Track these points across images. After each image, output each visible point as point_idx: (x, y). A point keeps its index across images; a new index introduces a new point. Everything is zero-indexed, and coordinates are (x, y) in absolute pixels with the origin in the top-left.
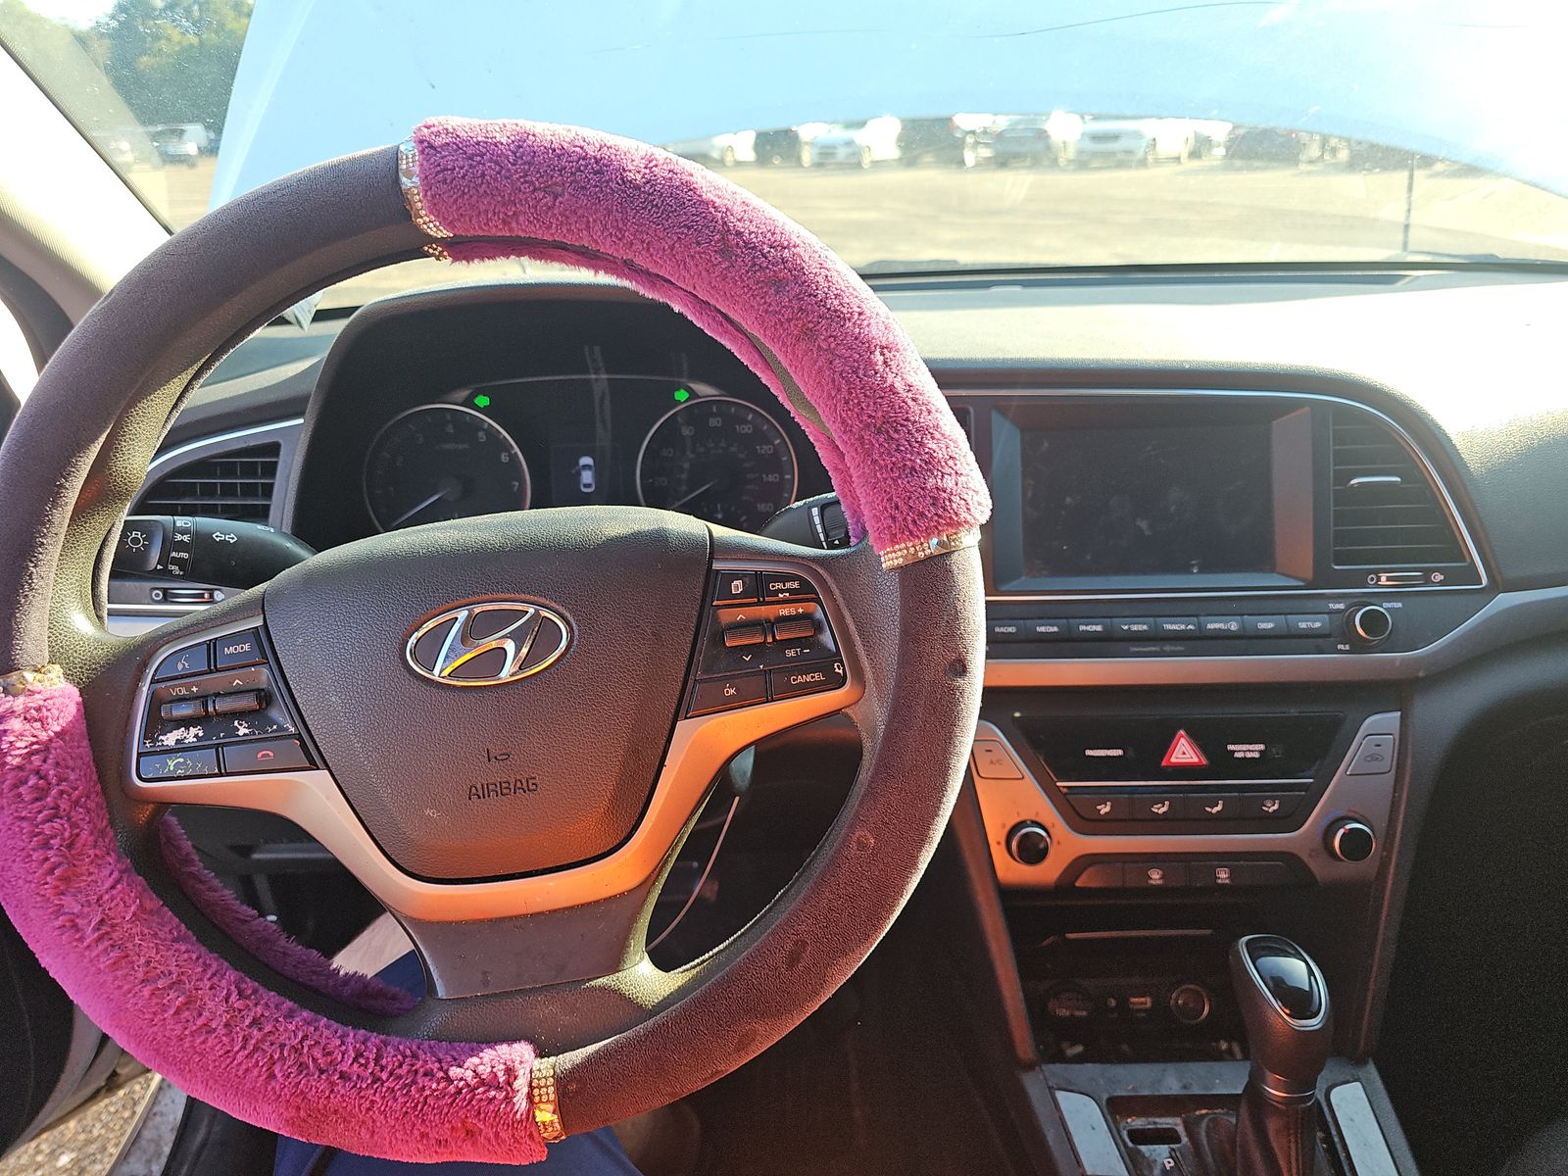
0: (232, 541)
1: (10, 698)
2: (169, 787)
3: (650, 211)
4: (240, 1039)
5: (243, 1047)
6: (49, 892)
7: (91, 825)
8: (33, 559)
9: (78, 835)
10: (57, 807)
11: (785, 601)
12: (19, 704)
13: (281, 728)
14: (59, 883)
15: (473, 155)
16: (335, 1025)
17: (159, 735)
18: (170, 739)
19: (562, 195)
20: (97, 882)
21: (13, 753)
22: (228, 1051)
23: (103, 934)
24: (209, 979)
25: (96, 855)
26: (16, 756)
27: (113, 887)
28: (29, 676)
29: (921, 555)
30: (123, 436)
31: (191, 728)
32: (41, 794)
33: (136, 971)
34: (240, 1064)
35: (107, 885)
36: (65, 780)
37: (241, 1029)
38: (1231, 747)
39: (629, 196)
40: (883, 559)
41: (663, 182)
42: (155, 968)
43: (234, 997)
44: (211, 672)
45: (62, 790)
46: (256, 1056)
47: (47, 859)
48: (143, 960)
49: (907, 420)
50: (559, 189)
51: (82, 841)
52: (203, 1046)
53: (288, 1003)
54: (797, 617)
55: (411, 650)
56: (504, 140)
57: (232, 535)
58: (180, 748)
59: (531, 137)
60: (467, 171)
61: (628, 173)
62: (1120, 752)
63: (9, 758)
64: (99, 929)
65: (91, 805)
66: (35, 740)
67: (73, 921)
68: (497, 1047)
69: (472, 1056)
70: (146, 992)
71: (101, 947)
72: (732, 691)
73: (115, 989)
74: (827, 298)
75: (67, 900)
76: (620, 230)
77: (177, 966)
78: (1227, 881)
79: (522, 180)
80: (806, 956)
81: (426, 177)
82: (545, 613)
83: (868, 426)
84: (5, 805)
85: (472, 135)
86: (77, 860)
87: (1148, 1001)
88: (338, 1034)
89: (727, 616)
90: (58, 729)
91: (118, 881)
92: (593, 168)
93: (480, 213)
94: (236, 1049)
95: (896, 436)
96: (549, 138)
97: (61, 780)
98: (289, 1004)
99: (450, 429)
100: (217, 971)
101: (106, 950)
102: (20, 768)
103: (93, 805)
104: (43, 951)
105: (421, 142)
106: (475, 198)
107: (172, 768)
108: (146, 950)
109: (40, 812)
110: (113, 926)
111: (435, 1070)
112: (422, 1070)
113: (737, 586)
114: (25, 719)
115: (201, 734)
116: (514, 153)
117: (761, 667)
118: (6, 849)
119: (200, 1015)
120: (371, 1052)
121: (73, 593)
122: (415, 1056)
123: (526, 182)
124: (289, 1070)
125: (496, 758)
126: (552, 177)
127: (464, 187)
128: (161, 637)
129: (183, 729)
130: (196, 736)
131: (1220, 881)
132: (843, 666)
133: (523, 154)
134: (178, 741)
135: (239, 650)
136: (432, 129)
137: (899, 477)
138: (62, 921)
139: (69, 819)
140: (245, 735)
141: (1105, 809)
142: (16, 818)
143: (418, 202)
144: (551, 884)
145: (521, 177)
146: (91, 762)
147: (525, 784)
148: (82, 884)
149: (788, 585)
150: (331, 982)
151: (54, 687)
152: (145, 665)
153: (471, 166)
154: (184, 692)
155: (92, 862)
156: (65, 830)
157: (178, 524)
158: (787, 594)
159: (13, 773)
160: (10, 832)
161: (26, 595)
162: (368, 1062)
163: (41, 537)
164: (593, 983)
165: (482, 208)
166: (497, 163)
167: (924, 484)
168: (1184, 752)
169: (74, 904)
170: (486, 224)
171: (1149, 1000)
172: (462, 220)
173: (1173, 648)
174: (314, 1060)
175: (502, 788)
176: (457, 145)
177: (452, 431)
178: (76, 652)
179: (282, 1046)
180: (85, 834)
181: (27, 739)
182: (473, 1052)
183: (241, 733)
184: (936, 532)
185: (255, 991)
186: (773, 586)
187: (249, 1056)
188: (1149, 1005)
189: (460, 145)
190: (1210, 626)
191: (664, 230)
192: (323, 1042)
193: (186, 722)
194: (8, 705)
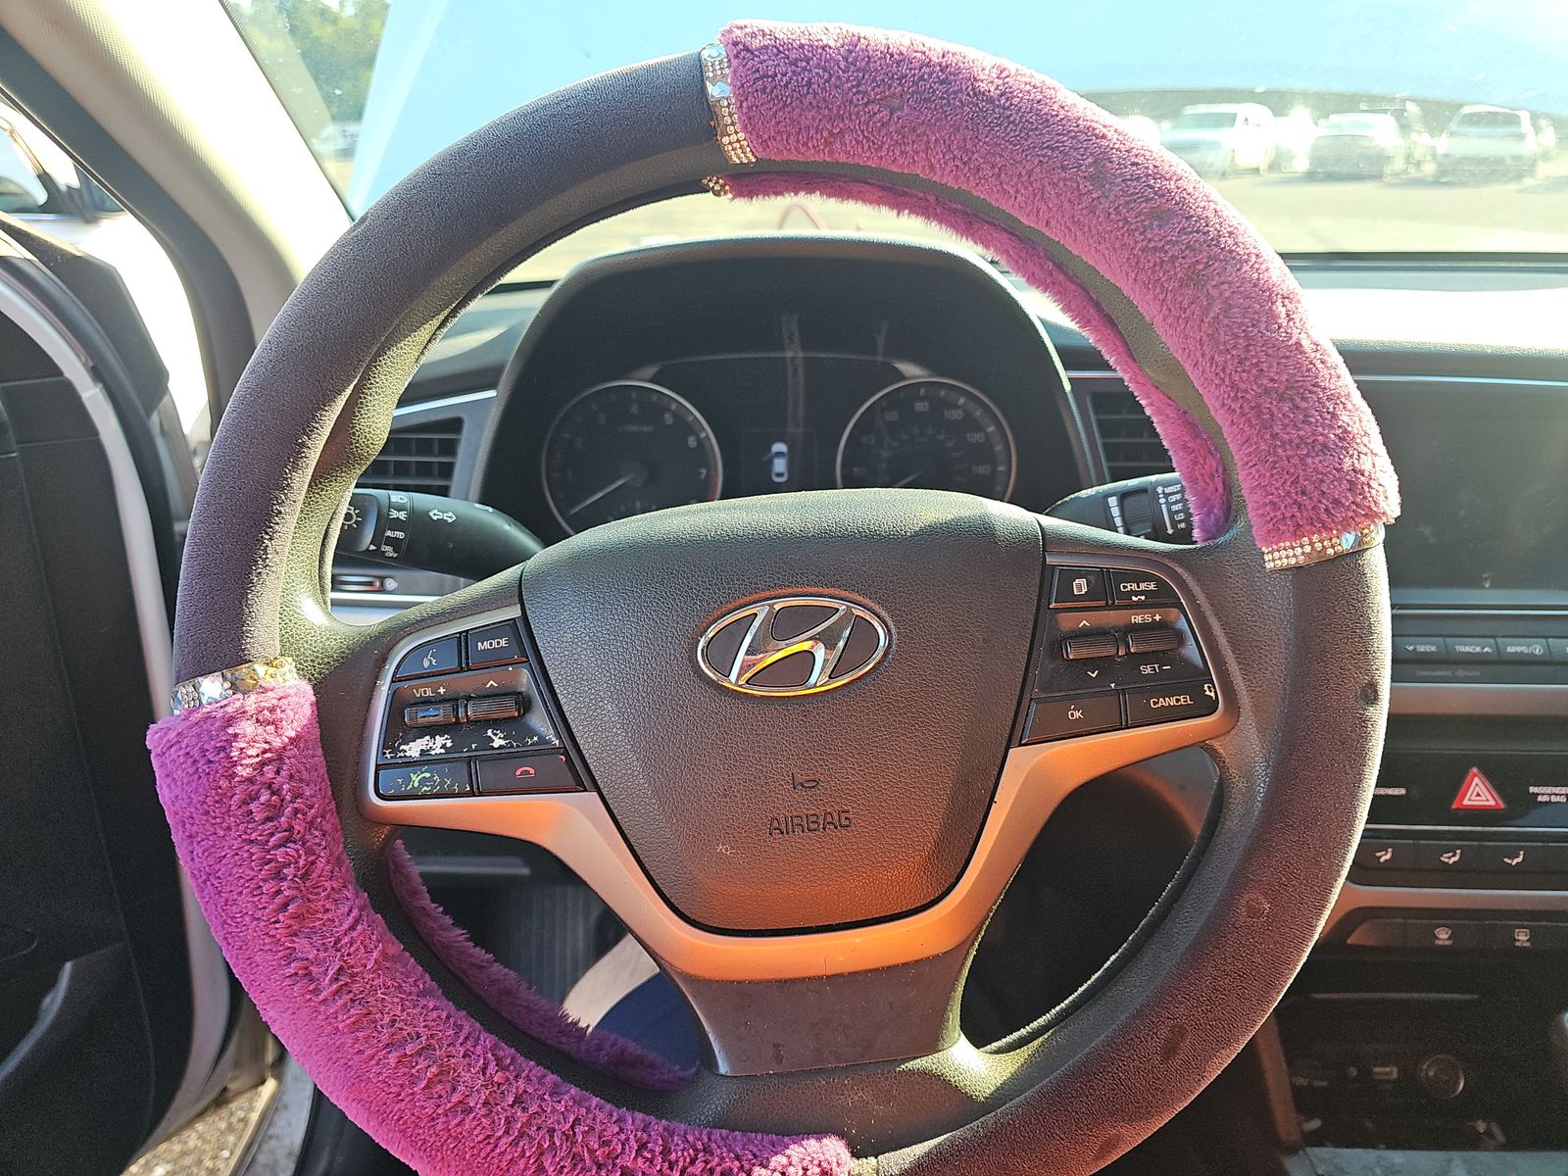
0: (450, 521)
1: (239, 696)
2: (411, 808)
3: (1006, 128)
4: (503, 1121)
5: (507, 1132)
6: (280, 931)
7: (327, 851)
8: (269, 530)
9: (313, 863)
10: (290, 829)
11: (1139, 605)
12: (251, 702)
13: (543, 740)
14: (291, 922)
15: (796, 60)
16: (609, 1106)
17: (400, 745)
18: (413, 749)
19: (901, 108)
20: (333, 921)
21: (244, 762)
22: (489, 1137)
23: (342, 985)
24: (461, 1044)
25: (333, 888)
26: (247, 765)
27: (352, 928)
28: (260, 669)
29: (1330, 551)
30: (369, 389)
31: (437, 737)
32: (274, 812)
33: (380, 1033)
34: (502, 1153)
35: (346, 926)
36: (300, 796)
37: (502, 1108)
38: (1532, 789)
39: (981, 110)
40: (1266, 558)
41: (1020, 95)
42: (401, 1029)
43: (492, 1067)
44: (462, 670)
45: (296, 808)
46: (521, 1144)
47: (279, 892)
48: (387, 1019)
49: (1316, 385)
50: (896, 102)
51: (318, 871)
52: (460, 1129)
53: (552, 1076)
54: (1153, 626)
55: (703, 650)
56: (832, 43)
57: (450, 514)
58: (426, 760)
59: (862, 40)
60: (791, 79)
61: (980, 83)
62: (1403, 791)
63: (239, 768)
64: (337, 980)
65: (327, 827)
66: (267, 746)
67: (306, 968)
68: (804, 1143)
69: (776, 1154)
70: (393, 1058)
71: (340, 1003)
72: (1078, 714)
73: (357, 1053)
74: (1220, 236)
75: (301, 943)
76: (966, 151)
77: (425, 1027)
78: (1528, 944)
79: (854, 90)
80: (1185, 1045)
81: (743, 85)
82: (858, 612)
83: (1267, 391)
84: (233, 824)
85: (793, 37)
86: (311, 893)
87: (1393, 1072)
88: (614, 1119)
89: (1069, 621)
90: (293, 734)
91: (357, 921)
92: (938, 77)
93: (800, 129)
94: (500, 1133)
95: (1304, 405)
96: (884, 42)
97: (295, 797)
98: (552, 1078)
99: (634, 409)
100: (470, 1034)
101: (345, 1005)
102: (250, 780)
103: (329, 826)
104: (267, 1004)
105: (735, 44)
106: (798, 110)
107: (416, 784)
108: (390, 1006)
109: (272, 834)
110: (353, 976)
111: (736, 1170)
112: (719, 1169)
113: (1080, 586)
114: (258, 721)
115: (449, 744)
116: (846, 59)
117: (1113, 685)
118: (231, 879)
119: (454, 1089)
120: (656, 1142)
121: (303, 572)
122: (707, 1150)
123: (858, 92)
124: (562, 1164)
125: (803, 786)
126: (890, 87)
127: (787, 97)
128: (401, 628)
129: (428, 737)
130: (444, 746)
131: (1518, 944)
132: (1214, 687)
133: (856, 59)
134: (423, 752)
135: (495, 645)
136: (747, 30)
137: (1308, 455)
138: (295, 968)
139: (304, 844)
140: (501, 747)
141: (1385, 857)
142: (244, 840)
143: (729, 116)
144: (858, 940)
145: (853, 86)
146: (326, 776)
147: (837, 818)
148: (317, 923)
149: (1143, 586)
150: (583, 1047)
151: (288, 684)
152: (383, 660)
153: (794, 72)
154: (429, 693)
155: (328, 897)
156: (300, 856)
157: (393, 500)
158: (1143, 598)
159: (243, 787)
160: (236, 858)
161: (260, 573)
162: (654, 1157)
163: (279, 504)
164: (910, 1065)
165: (803, 122)
166: (825, 69)
167: (1340, 464)
168: (1478, 793)
169: (308, 947)
170: (805, 144)
171: (1395, 1071)
172: (779, 138)
173: (1466, 673)
174: (592, 1152)
175: (810, 824)
176: (778, 49)
177: (636, 412)
178: (307, 642)
179: (552, 1131)
180: (321, 863)
181: (259, 745)
182: (777, 1148)
183: (496, 744)
184: (1353, 524)
185: (513, 1060)
186: (1125, 587)
187: (515, 1143)
188: (1395, 1075)
189: (781, 49)
190: (1509, 649)
191: (1023, 151)
192: (598, 1128)
193: (433, 730)
194: (238, 704)
